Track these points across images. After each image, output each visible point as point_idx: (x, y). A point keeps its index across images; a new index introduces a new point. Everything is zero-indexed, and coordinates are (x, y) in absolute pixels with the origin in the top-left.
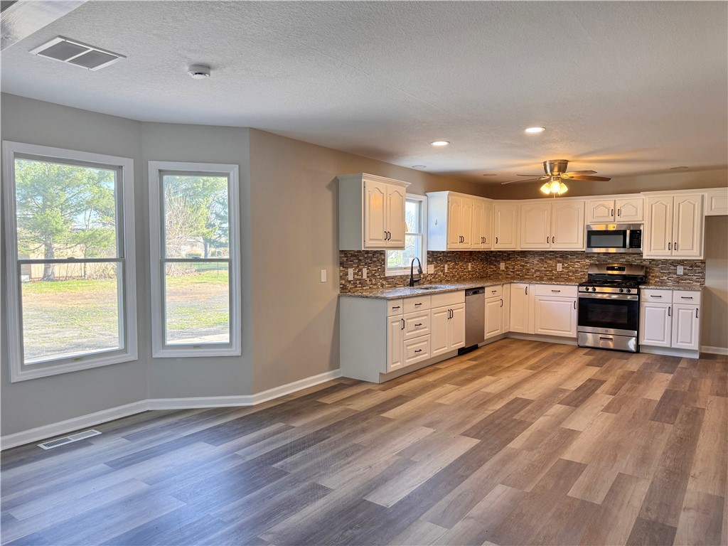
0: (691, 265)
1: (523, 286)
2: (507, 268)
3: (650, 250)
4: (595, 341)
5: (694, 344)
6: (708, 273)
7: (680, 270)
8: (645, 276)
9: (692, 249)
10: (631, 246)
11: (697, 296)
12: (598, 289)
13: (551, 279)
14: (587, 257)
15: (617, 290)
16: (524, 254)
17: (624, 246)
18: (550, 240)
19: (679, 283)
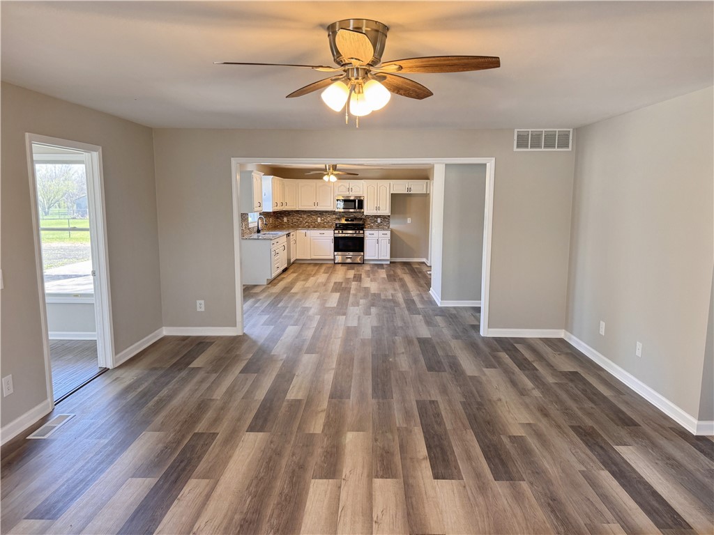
0: (385, 218)
1: (304, 231)
2: (288, 221)
3: (368, 210)
4: (342, 259)
5: (388, 257)
6: (391, 221)
7: (379, 220)
8: (363, 225)
9: (385, 210)
10: (358, 208)
11: (389, 233)
12: (344, 232)
13: (314, 227)
14: (334, 214)
15: (353, 232)
16: (298, 212)
17: (355, 208)
18: (316, 204)
19: (379, 227)
